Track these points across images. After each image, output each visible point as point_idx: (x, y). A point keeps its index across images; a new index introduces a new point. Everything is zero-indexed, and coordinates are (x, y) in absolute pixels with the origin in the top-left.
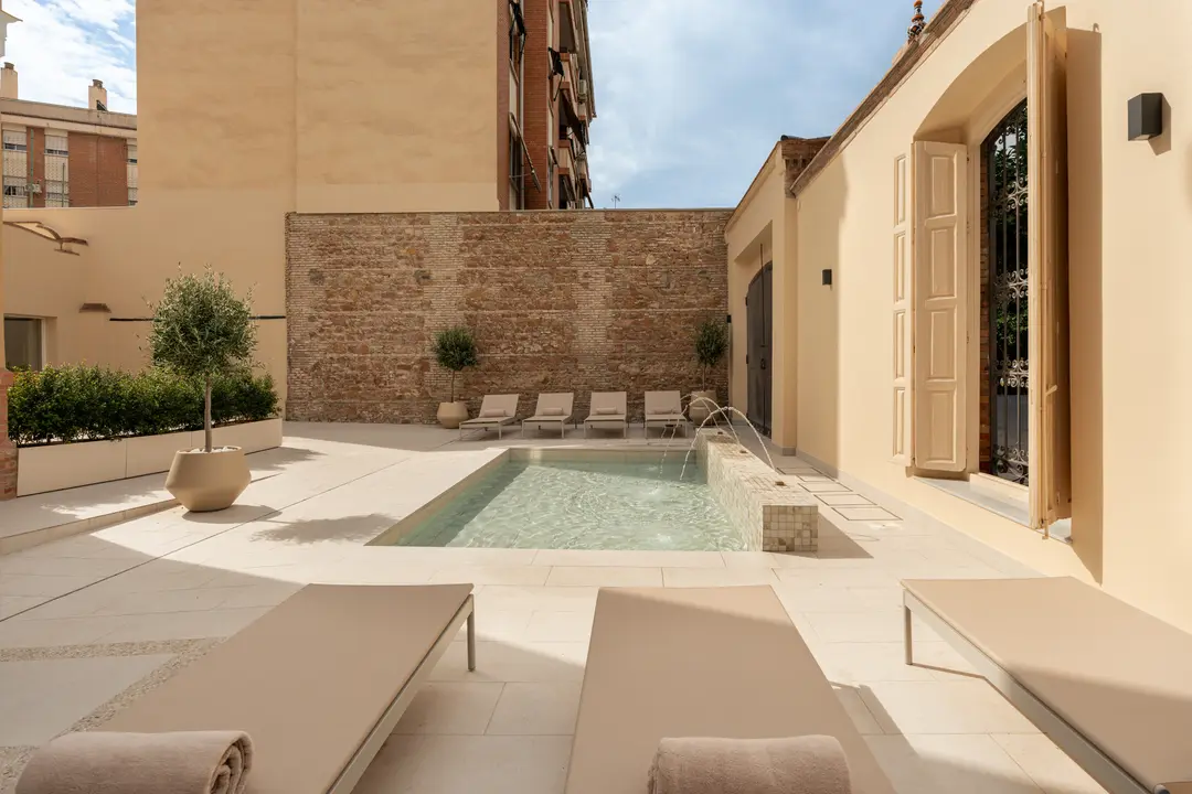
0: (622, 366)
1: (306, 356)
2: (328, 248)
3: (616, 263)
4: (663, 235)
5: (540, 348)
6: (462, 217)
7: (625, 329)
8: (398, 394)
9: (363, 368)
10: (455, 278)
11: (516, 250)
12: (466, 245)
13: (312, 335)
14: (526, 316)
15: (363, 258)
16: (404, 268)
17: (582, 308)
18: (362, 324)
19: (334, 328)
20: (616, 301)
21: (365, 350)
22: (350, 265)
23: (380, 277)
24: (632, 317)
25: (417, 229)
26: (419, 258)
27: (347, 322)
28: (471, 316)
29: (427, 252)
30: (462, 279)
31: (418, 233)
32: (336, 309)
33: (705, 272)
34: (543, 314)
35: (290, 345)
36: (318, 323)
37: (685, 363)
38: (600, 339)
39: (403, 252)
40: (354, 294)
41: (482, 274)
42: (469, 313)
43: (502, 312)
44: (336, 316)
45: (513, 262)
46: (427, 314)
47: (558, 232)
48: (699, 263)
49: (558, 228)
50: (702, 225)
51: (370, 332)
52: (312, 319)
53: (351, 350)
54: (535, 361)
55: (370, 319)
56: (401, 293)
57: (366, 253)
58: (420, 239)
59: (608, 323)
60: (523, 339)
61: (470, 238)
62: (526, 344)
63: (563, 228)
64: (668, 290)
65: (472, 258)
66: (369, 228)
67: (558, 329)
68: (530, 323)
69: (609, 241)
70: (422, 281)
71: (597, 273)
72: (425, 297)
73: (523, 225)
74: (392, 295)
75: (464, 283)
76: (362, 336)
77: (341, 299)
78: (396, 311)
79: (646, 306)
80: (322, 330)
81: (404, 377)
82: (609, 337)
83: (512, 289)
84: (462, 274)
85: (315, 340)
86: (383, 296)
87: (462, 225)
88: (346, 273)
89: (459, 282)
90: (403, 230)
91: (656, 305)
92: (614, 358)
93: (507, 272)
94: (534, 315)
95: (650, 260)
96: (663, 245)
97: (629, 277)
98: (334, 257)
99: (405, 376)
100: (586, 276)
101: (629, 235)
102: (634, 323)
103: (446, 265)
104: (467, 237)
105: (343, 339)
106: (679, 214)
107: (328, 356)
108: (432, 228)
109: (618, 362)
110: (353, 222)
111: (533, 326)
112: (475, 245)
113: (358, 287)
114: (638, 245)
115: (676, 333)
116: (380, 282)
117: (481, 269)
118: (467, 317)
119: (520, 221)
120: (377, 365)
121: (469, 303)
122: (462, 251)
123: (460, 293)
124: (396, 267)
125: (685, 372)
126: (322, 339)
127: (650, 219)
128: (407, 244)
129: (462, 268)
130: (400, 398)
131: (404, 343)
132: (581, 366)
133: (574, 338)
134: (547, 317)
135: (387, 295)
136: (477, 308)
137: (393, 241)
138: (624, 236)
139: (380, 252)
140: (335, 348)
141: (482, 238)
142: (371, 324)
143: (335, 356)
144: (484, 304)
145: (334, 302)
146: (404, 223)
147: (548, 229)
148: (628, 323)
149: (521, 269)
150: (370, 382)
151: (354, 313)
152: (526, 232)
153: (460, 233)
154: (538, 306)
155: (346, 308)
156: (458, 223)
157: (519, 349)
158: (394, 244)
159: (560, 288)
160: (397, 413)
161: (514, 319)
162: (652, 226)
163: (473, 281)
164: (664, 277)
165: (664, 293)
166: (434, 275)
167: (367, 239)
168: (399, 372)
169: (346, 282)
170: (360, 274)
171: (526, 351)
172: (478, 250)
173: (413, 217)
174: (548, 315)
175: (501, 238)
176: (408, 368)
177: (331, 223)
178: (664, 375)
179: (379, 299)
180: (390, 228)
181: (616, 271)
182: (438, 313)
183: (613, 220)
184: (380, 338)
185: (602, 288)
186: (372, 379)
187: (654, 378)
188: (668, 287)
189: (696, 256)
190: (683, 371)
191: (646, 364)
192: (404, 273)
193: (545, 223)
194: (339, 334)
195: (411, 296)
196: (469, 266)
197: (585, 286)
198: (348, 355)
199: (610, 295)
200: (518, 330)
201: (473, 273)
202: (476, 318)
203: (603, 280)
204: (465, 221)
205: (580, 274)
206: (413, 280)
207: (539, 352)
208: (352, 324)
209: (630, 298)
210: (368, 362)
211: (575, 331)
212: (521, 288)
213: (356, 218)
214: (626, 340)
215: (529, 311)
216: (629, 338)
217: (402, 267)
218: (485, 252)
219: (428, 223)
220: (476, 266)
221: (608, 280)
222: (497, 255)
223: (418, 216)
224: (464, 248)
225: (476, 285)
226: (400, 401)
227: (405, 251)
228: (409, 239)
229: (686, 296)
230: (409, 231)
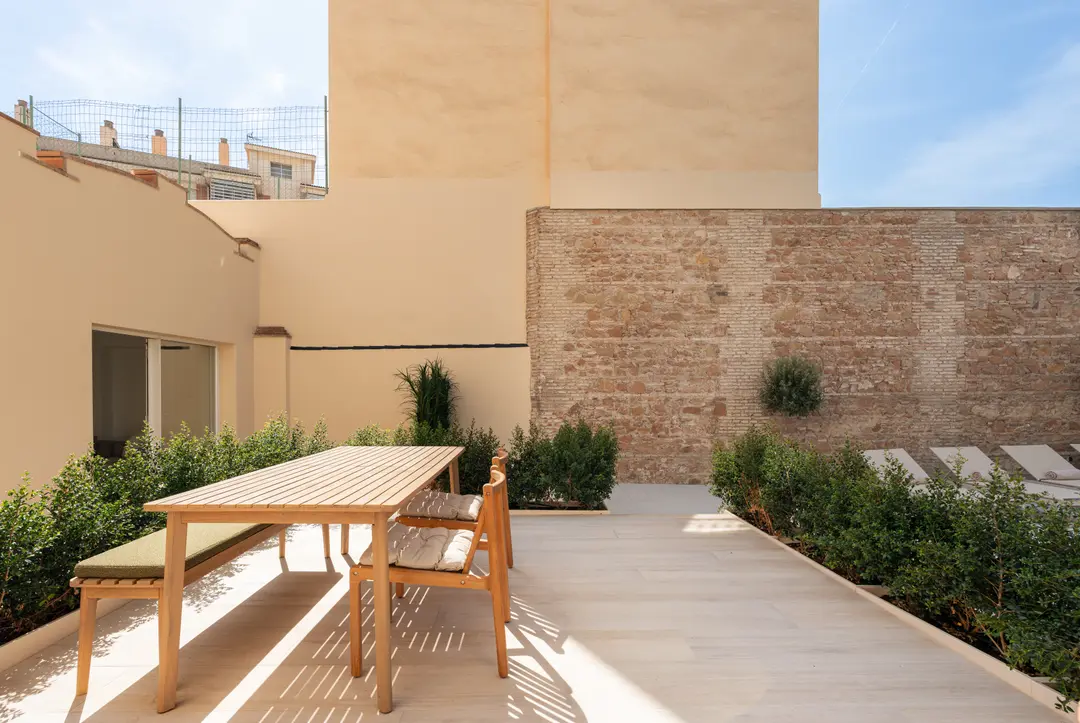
0: (977, 409)
1: (561, 396)
2: (592, 254)
3: (969, 276)
4: (1029, 241)
5: (871, 386)
6: (771, 216)
7: (981, 360)
8: (684, 445)
9: (637, 412)
10: (759, 294)
11: (841, 259)
12: (775, 252)
13: (569, 368)
14: (852, 344)
15: (638, 268)
16: (693, 281)
17: (926, 335)
18: (634, 355)
19: (598, 359)
20: (970, 324)
21: (640, 388)
22: (621, 277)
23: (661, 292)
24: (988, 346)
25: (712, 230)
26: (714, 269)
27: (616, 352)
28: (781, 344)
29: (724, 260)
30: (769, 296)
31: (712, 236)
32: (601, 334)
34: (875, 341)
35: (538, 383)
36: (577, 354)
37: (1057, 404)
38: (951, 374)
39: (692, 261)
40: (625, 314)
41: (795, 289)
42: (778, 339)
43: (823, 338)
44: (602, 344)
45: (836, 274)
46: (723, 341)
47: (895, 237)
49: (895, 232)
51: (647, 365)
52: (568, 348)
53: (623, 388)
54: (866, 402)
55: (645, 349)
56: (687, 314)
57: (642, 262)
58: (714, 243)
59: (959, 353)
60: (850, 373)
61: (781, 243)
62: (853, 380)
63: (903, 232)
64: (1038, 311)
65: (783, 270)
66: (644, 228)
67: (896, 361)
68: (858, 354)
69: (961, 248)
70: (717, 298)
71: (945, 290)
72: (723, 320)
73: (850, 227)
74: (677, 317)
75: (772, 302)
76: (635, 369)
77: (609, 321)
78: (681, 337)
79: (1007, 333)
80: (581, 363)
81: (692, 424)
82: (959, 371)
83: (834, 308)
84: (769, 290)
85: (572, 375)
86: (664, 318)
87: (770, 226)
88: (615, 288)
89: (765, 299)
90: (692, 231)
91: (1020, 330)
92: (966, 398)
93: (829, 288)
94: (863, 343)
95: (1013, 273)
96: (1029, 253)
97: (986, 294)
98: (599, 266)
99: (693, 420)
100: (931, 292)
101: (988, 240)
102: (992, 353)
103: (749, 277)
104: (777, 241)
105: (610, 372)
106: (1048, 215)
107: (591, 396)
108: (731, 230)
109: (970, 403)
110: (626, 221)
111: (862, 357)
112: (787, 253)
113: (632, 306)
114: (997, 253)
115: (1045, 366)
116: (661, 299)
117: (795, 283)
118: (776, 345)
119: (846, 222)
120: (657, 408)
121: (779, 328)
122: (768, 260)
123: (766, 315)
124: (682, 280)
125: (1056, 416)
126: (582, 374)
127: (1013, 221)
128: (699, 250)
129: (769, 281)
130: (687, 450)
131: (692, 379)
132: (924, 409)
133: (914, 372)
134: (881, 346)
135: (671, 317)
136: (789, 333)
137: (678, 246)
138: (978, 242)
139: (658, 259)
140: (599, 386)
141: (798, 242)
142: (648, 354)
143: (600, 396)
144: (798, 329)
145: (600, 326)
146: (693, 223)
147: (882, 232)
148: (984, 353)
149: (846, 284)
150: (646, 430)
151: (625, 340)
152: (853, 236)
153: (768, 237)
154: (867, 331)
155: (617, 332)
156: (764, 223)
157: (844, 386)
158: (679, 250)
159: (897, 308)
160: (682, 470)
161: (837, 348)
162: (1016, 229)
163: (784, 299)
164: (1031, 296)
165: (1031, 316)
166: (733, 291)
167: (644, 244)
168: (685, 416)
169: (616, 299)
170: (633, 289)
171: (852, 389)
172: (791, 258)
173: (705, 215)
174: (883, 343)
175: (821, 243)
176: (696, 411)
177: (596, 222)
178: (1031, 419)
179: (659, 321)
180: (674, 230)
181: (970, 287)
182: (738, 340)
183: (965, 221)
184: (662, 372)
185: (951, 309)
186: (650, 426)
187: (1018, 423)
188: (1036, 307)
189: (1071, 269)
190: (1054, 414)
191: (1006, 406)
192: (693, 289)
193: (879, 225)
194: (604, 368)
195: (702, 318)
196: (779, 279)
197: (930, 305)
198: (618, 394)
199: (960, 316)
200: (842, 362)
201: (783, 289)
202: (787, 346)
203: (954, 298)
204: (775, 221)
205: (924, 290)
206: (705, 297)
207: (869, 390)
208: (623, 354)
209: (988, 322)
210: (644, 404)
211: (916, 362)
212: (847, 308)
213: (629, 215)
214: (982, 376)
215: (857, 338)
216: (985, 373)
217: (690, 280)
218: (800, 261)
219: (726, 224)
220: (788, 280)
221: (959, 298)
222: (816, 265)
223: (712, 214)
224: (772, 256)
225: (788, 304)
226: (688, 455)
227: (694, 259)
228: (700, 243)
229: (1058, 319)
230: (700, 233)
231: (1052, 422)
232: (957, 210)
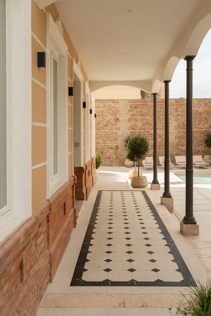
0: (180, 148)
3: (178, 115)
6: (129, 101)
7: (181, 136)
8: (109, 157)
9: (97, 149)
10: (127, 120)
11: (147, 111)
12: (131, 110)
14: (150, 132)
15: (97, 114)
16: (111, 117)
18: (96, 135)
20: (178, 127)
23: (103, 120)
24: (183, 132)
25: (115, 104)
26: (116, 114)
28: (132, 132)
29: (118, 112)
30: (129, 120)
31: (115, 106)
33: (206, 118)
37: (200, 146)
39: (110, 112)
41: (135, 119)
42: (132, 131)
43: (142, 131)
45: (145, 115)
46: (118, 131)
47: (160, 106)
48: (204, 115)
49: (160, 104)
50: (205, 103)
51: (99, 137)
56: (109, 125)
57: (98, 112)
58: (116, 108)
59: (176, 134)
60: (149, 139)
61: (131, 107)
64: (195, 124)
65: (133, 114)
66: (99, 104)
67: (160, 136)
68: (151, 134)
69: (176, 109)
70: (116, 121)
72: (118, 126)
74: (107, 126)
75: (130, 122)
78: (108, 131)
81: (111, 152)
82: (176, 138)
83: (145, 123)
84: (129, 119)
86: (104, 126)
87: (129, 103)
89: (128, 121)
90: (110, 105)
93: (144, 118)
94: (152, 132)
97: (182, 120)
99: (111, 151)
102: (184, 134)
103: (124, 116)
106: (198, 100)
109: (179, 146)
112: (134, 110)
116: (103, 121)
117: (136, 117)
119: (148, 102)
120: (102, 148)
121: (132, 128)
123: (128, 125)
124: (108, 116)
128: (112, 109)
129: (129, 117)
130: (109, 158)
131: (111, 141)
136: (134, 129)
137: (107, 108)
138: (181, 107)
139: (102, 112)
141: (136, 107)
142: (100, 135)
144: (136, 128)
146: (111, 103)
149: (148, 117)
152: (150, 106)
153: (129, 106)
158: (107, 109)
159: (161, 123)
160: (108, 163)
161: (146, 133)
163: (133, 121)
164: (193, 120)
166: (120, 119)
168: (109, 150)
173: (113, 101)
175: (142, 107)
176: (112, 148)
179: (102, 127)
180: (106, 104)
181: (178, 118)
182: (122, 131)
183: (177, 102)
184: (103, 139)
186: (100, 152)
189: (203, 113)
190: (199, 149)
192: (111, 119)
195: (113, 126)
196: (132, 116)
199: (176, 125)
201: (133, 119)
202: (134, 132)
203: (174, 121)
204: (130, 102)
206: (114, 121)
209: (182, 126)
210: (99, 147)
214: (182, 140)
215: (151, 130)
216: (183, 139)
217: (110, 117)
218: (137, 112)
219: (119, 103)
220: (134, 116)
221: (176, 121)
222: (141, 113)
223: (115, 101)
224: (130, 110)
225: (134, 122)
226: (109, 159)
227: (111, 112)
228: (112, 108)
229: (200, 125)
230: (112, 105)
231: (199, 151)
232: (175, 99)
